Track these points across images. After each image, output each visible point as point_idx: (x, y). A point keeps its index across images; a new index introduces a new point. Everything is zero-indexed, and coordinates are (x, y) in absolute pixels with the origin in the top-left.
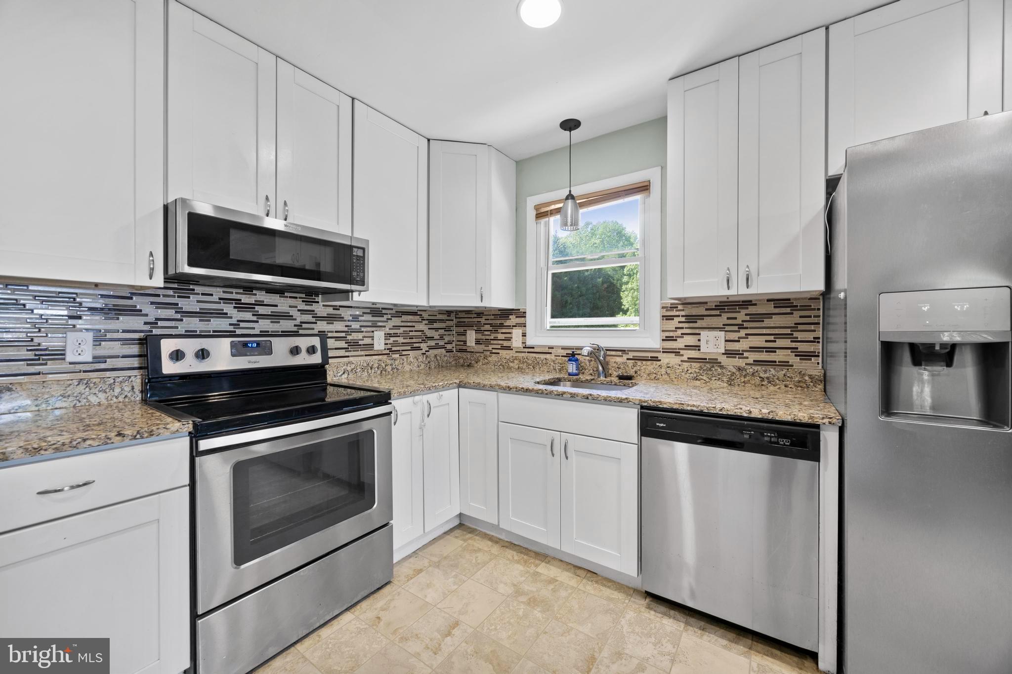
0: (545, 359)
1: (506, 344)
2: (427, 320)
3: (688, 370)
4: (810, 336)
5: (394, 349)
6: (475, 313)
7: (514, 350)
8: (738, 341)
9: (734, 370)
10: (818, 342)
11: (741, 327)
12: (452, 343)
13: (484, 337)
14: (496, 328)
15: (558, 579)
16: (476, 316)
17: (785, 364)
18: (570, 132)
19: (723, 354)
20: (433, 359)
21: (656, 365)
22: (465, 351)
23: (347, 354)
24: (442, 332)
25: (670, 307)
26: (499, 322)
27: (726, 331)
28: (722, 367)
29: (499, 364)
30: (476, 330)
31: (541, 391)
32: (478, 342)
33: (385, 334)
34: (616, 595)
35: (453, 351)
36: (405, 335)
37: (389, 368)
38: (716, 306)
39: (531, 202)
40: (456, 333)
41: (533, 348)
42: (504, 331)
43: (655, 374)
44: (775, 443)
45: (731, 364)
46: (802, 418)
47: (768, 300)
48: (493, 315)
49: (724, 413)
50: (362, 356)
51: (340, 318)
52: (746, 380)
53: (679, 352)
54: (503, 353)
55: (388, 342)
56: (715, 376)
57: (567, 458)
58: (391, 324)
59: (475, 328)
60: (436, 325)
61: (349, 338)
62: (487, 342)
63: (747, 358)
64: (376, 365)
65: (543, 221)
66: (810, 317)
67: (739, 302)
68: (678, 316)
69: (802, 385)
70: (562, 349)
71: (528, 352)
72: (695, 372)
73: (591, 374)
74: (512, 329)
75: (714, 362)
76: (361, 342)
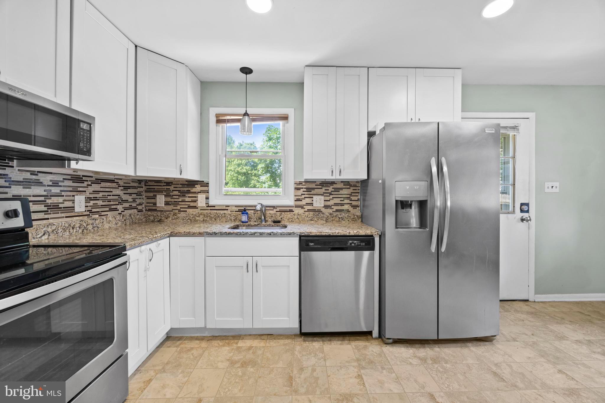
0: (224, 213)
1: (192, 204)
2: (123, 186)
3: (308, 216)
4: (356, 198)
5: (94, 210)
6: (164, 183)
7: (199, 209)
8: (329, 201)
9: (328, 215)
10: (359, 201)
11: (331, 194)
12: (142, 205)
13: (173, 200)
14: (183, 194)
15: (253, 345)
16: (165, 184)
17: (348, 211)
18: (246, 75)
19: (323, 207)
20: (128, 217)
21: (292, 214)
22: (155, 210)
23: (46, 216)
24: (134, 196)
25: (299, 184)
26: (186, 189)
27: (324, 196)
28: (323, 213)
29: (187, 218)
30: (165, 195)
31: (239, 233)
32: (167, 203)
33: (86, 198)
34: (287, 341)
35: (143, 211)
36: (104, 199)
37: (90, 227)
38: (320, 184)
39: (213, 112)
40: (145, 197)
41: (215, 207)
42: (191, 195)
43: (292, 219)
44: (360, 245)
45: (327, 211)
46: (368, 233)
47: (342, 182)
48: (181, 184)
49: (339, 235)
50: (63, 217)
51: (39, 183)
52: (333, 219)
53: (303, 207)
54: (190, 211)
55: (88, 204)
56: (320, 218)
57: (257, 271)
58: (91, 189)
59: (165, 194)
60: (130, 191)
61: (49, 201)
62: (176, 204)
63: (333, 209)
64: (78, 225)
65: (221, 125)
66: (356, 190)
67: (330, 182)
68: (303, 188)
69: (354, 220)
70: (235, 207)
71: (210, 210)
72: (311, 216)
73: (255, 221)
74: (198, 194)
75: (319, 211)
76: (61, 206)
